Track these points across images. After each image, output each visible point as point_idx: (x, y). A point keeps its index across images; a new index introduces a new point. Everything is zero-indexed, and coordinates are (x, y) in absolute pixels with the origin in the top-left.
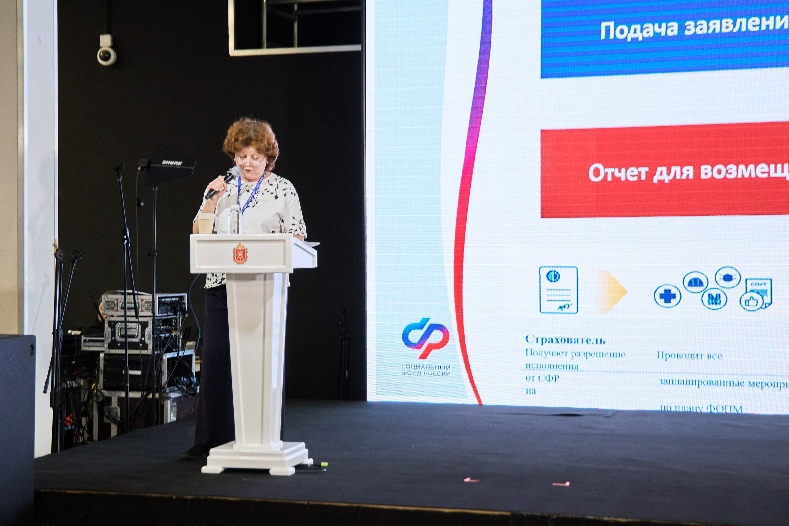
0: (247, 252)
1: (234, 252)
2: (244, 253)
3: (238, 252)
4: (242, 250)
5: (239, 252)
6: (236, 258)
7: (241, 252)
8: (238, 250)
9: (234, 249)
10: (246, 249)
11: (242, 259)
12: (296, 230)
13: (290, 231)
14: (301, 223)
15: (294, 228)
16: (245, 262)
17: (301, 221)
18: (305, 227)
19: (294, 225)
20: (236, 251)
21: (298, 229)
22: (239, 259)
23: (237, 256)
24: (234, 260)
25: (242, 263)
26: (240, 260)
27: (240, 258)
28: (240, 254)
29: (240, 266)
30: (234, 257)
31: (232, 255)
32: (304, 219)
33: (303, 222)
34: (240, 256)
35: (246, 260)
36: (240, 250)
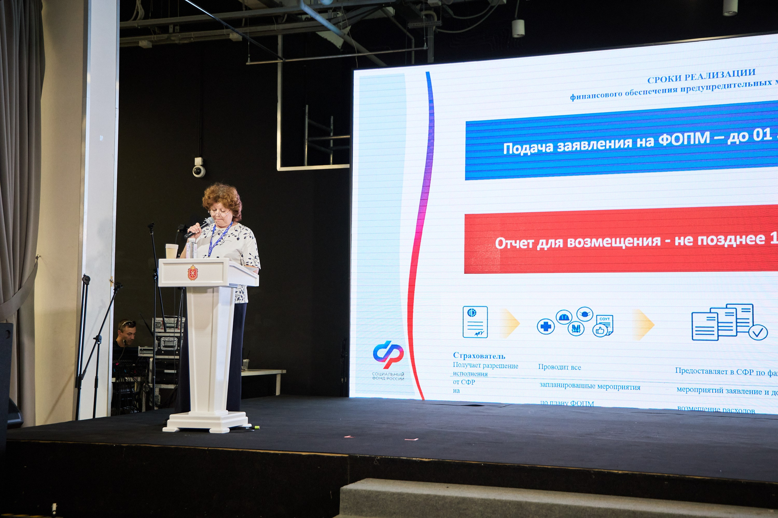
6: (190, 276)
8: (191, 270)
12: (251, 263)
13: (247, 263)
14: (256, 258)
15: (250, 261)
17: (256, 256)
18: (259, 261)
19: (250, 259)
20: (190, 270)
21: (253, 262)
22: (192, 277)
23: (191, 274)
25: (194, 279)
27: (193, 276)
28: (193, 273)
29: (193, 282)
32: (259, 256)
33: (258, 258)
34: (193, 275)
35: (197, 277)
36: (193, 270)
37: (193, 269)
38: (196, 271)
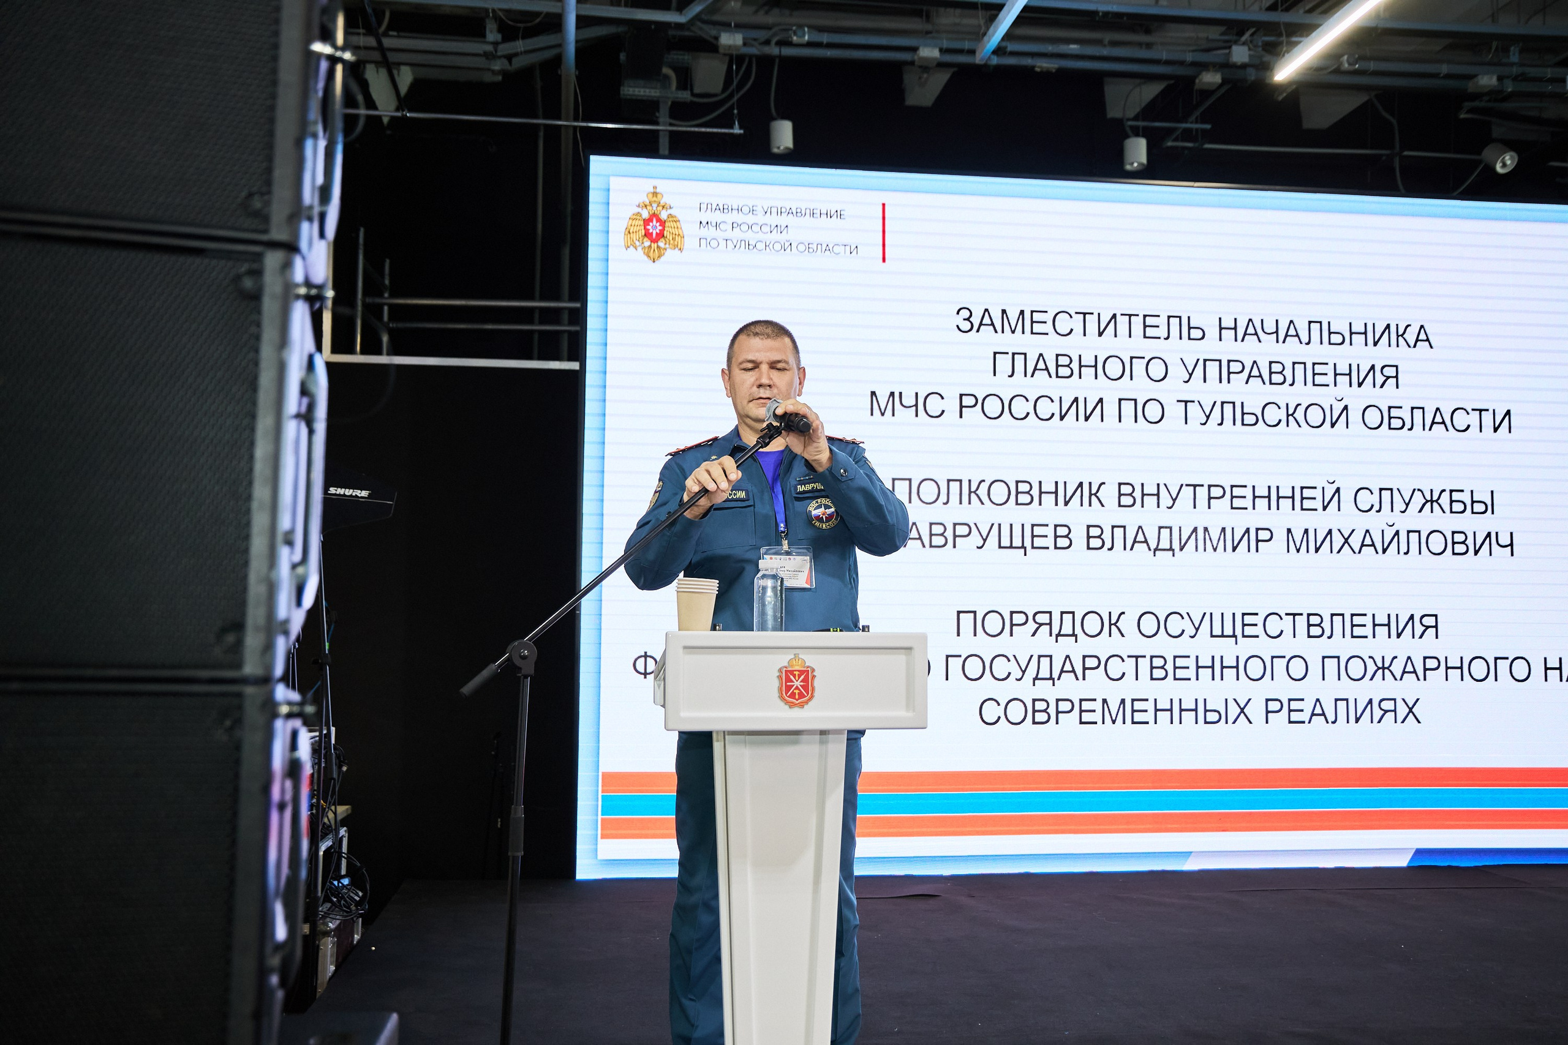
0: (814, 677)
1: (780, 677)
2: (805, 680)
3: (792, 677)
4: (801, 672)
5: (794, 676)
6: (786, 695)
7: (799, 676)
8: (792, 672)
9: (780, 670)
10: (813, 670)
11: (801, 696)
16: (807, 702)
20: (787, 675)
22: (793, 696)
23: (788, 688)
24: (781, 697)
25: (802, 706)
26: (797, 697)
27: (797, 692)
28: (797, 683)
29: (796, 712)
30: (780, 689)
31: (776, 683)
34: (797, 688)
35: (812, 697)
36: (797, 673)
37: (797, 668)
38: (807, 676)
